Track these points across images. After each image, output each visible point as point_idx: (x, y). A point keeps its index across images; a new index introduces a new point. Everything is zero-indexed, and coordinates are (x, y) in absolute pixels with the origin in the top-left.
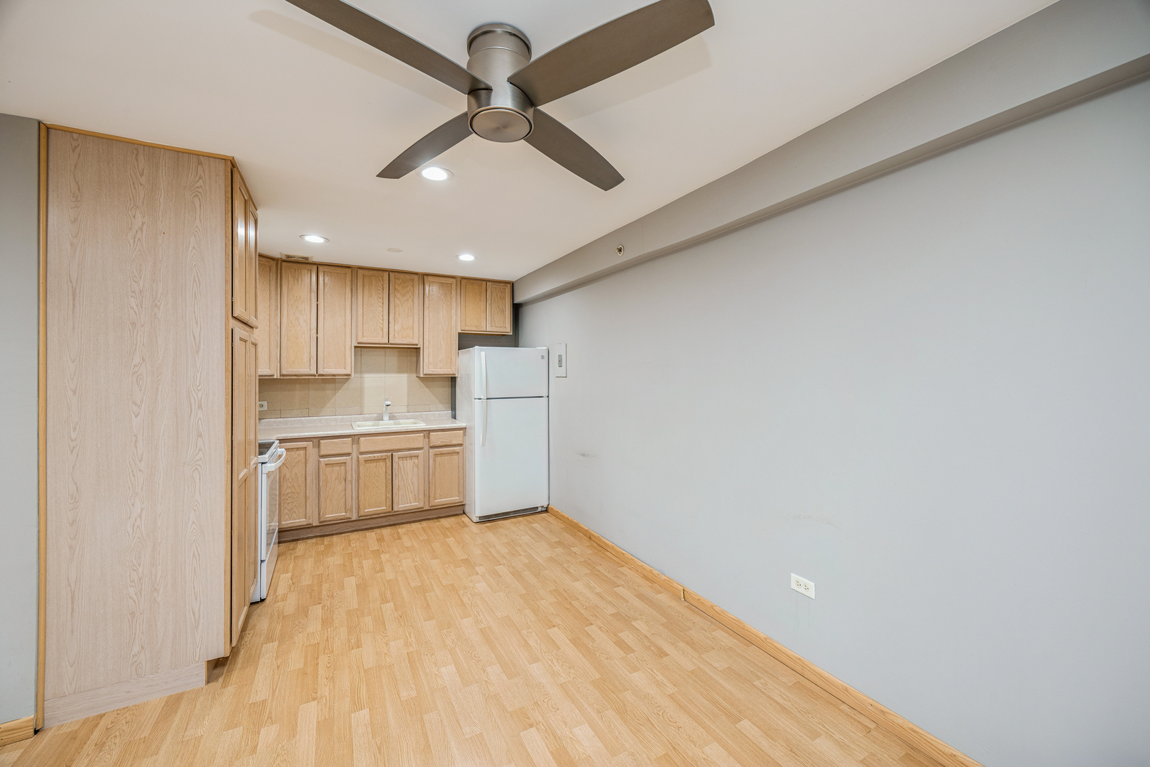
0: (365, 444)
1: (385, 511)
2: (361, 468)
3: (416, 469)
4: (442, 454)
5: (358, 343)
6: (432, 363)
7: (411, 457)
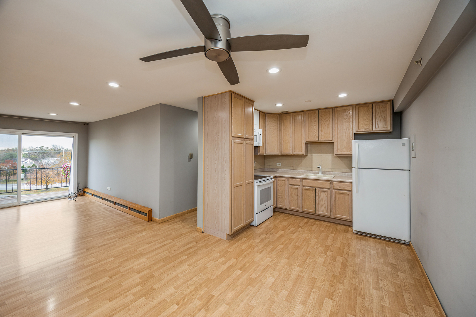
0: (305, 183)
1: (313, 212)
2: (303, 192)
3: (326, 198)
4: (339, 193)
5: (307, 141)
6: (339, 149)
7: (324, 192)
